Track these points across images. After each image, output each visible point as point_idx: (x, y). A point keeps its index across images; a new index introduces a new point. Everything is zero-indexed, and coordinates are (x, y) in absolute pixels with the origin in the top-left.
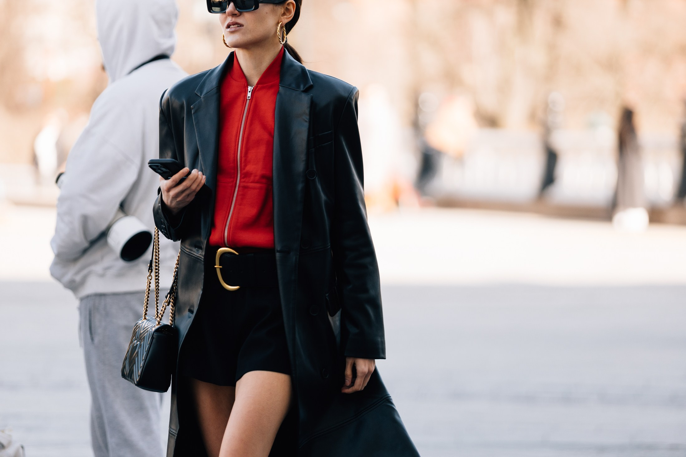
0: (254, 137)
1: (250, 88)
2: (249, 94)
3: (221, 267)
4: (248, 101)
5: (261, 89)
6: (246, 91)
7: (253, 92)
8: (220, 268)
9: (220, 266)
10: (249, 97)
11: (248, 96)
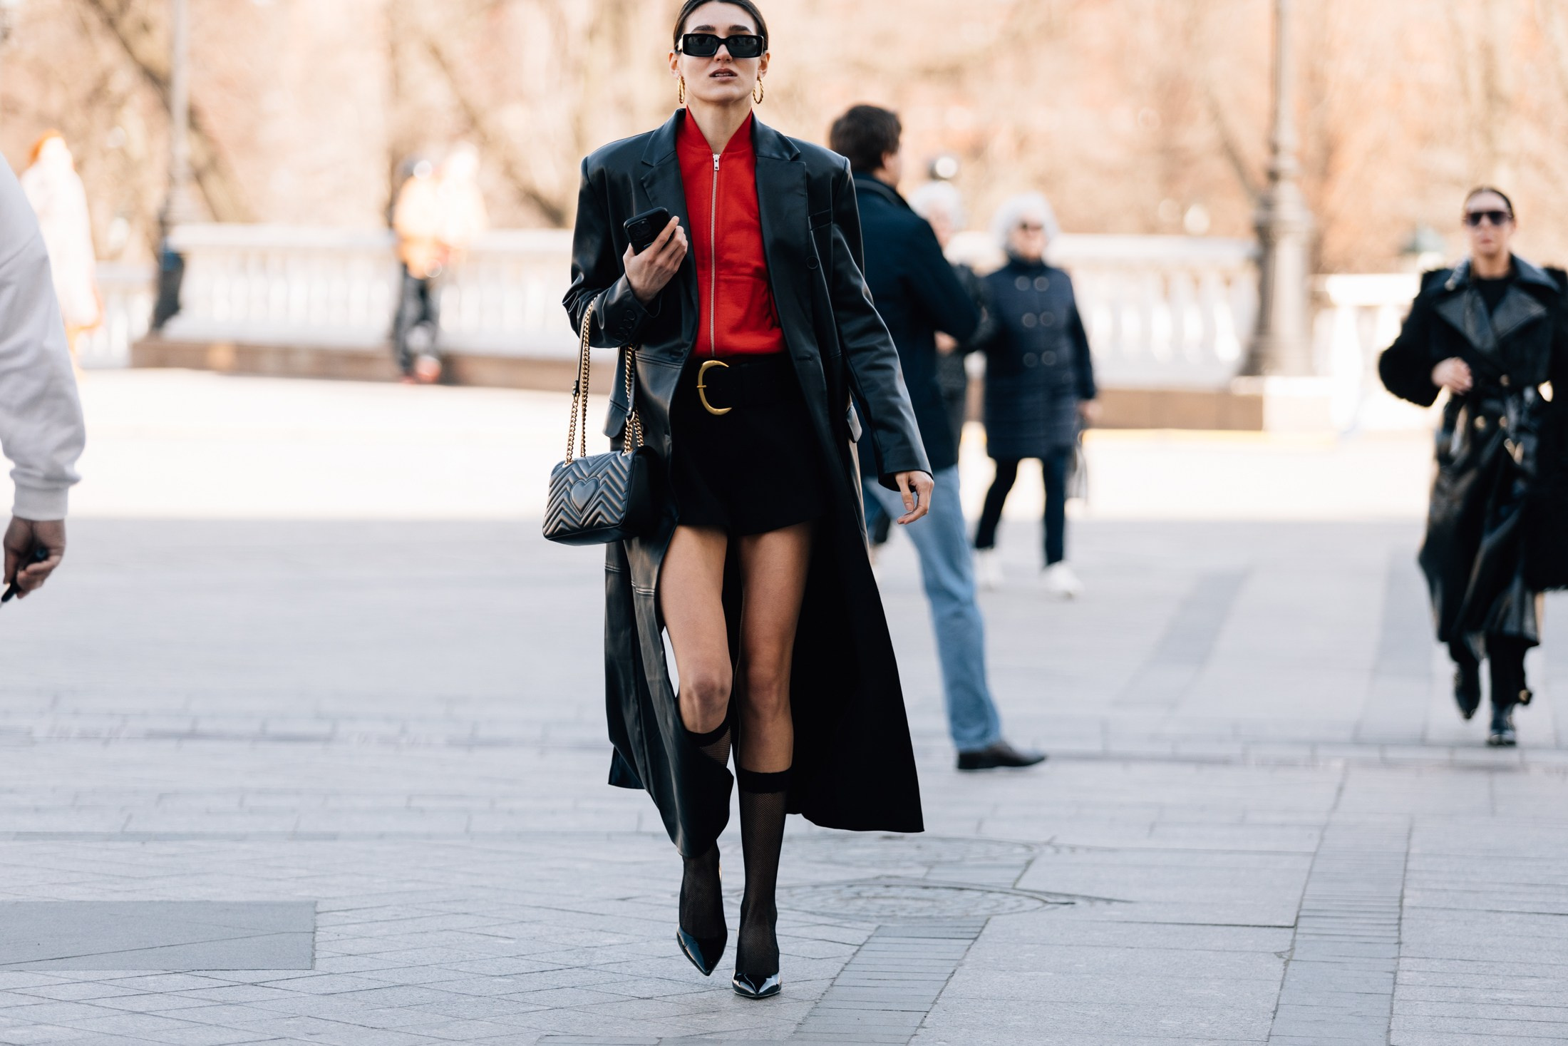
0: (731, 218)
1: (716, 157)
2: (717, 165)
3: (705, 386)
4: (715, 173)
5: (731, 157)
6: (712, 160)
7: (721, 160)
8: (704, 389)
9: (703, 385)
10: (717, 168)
11: (715, 166)
